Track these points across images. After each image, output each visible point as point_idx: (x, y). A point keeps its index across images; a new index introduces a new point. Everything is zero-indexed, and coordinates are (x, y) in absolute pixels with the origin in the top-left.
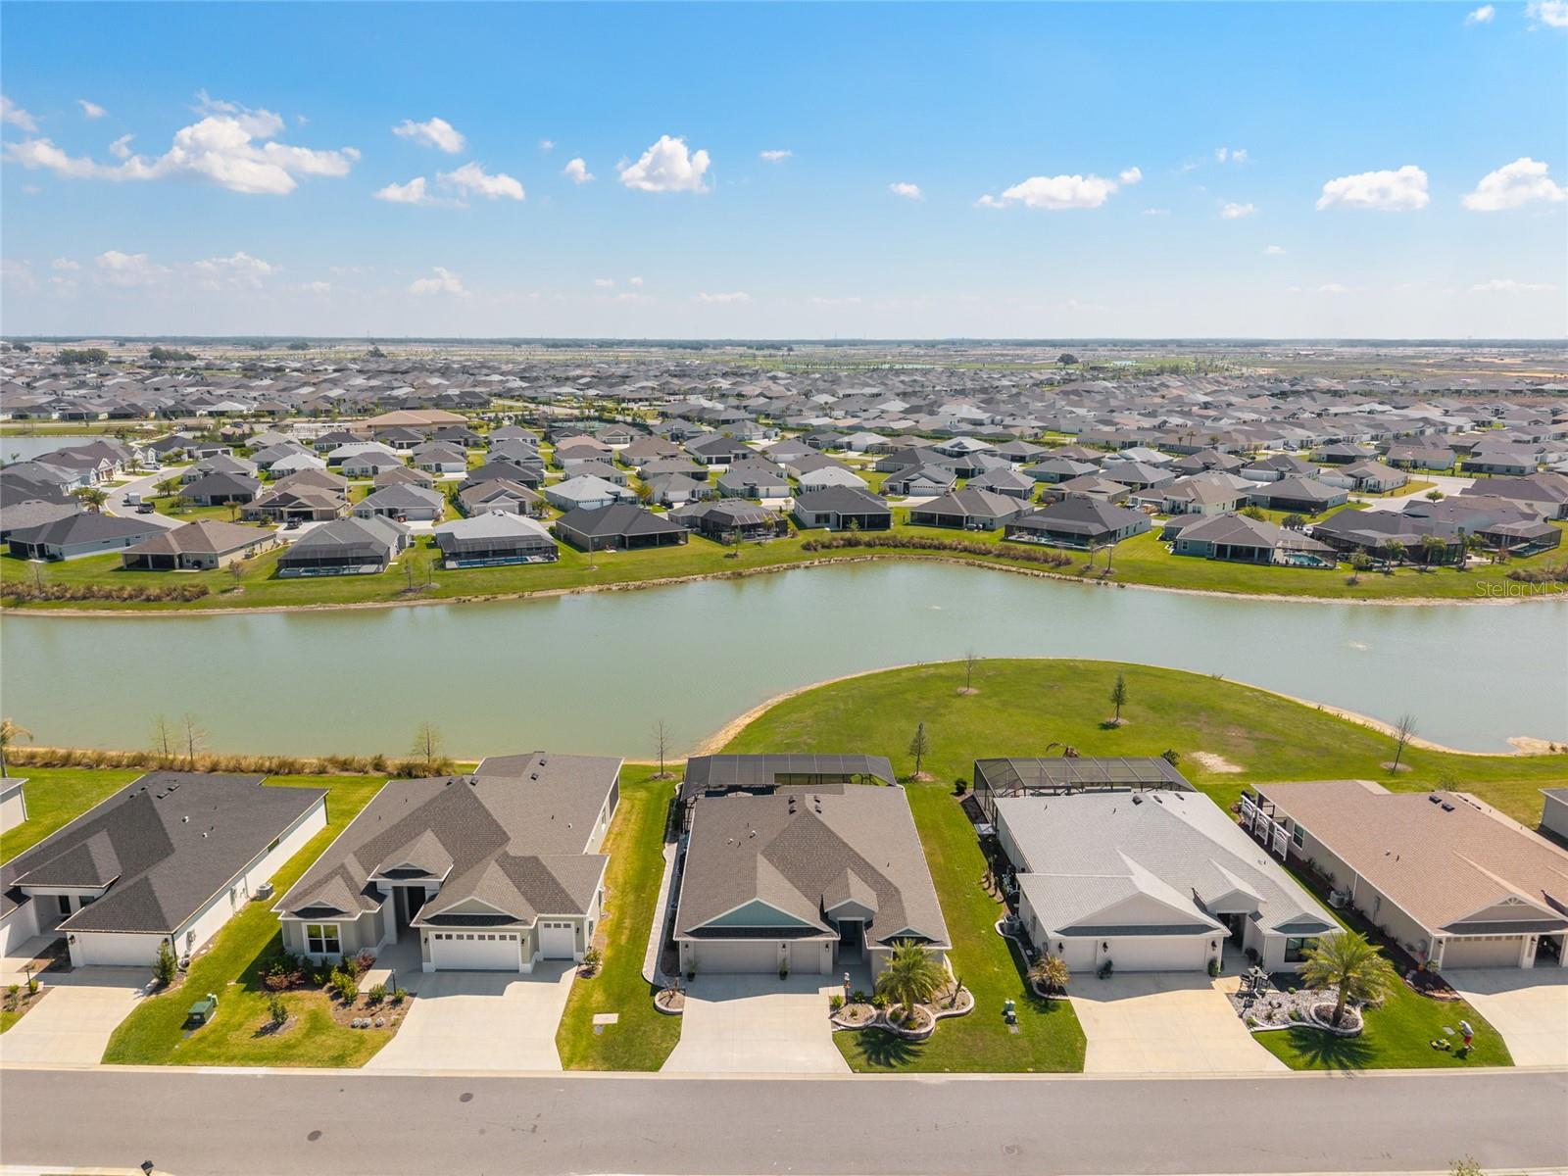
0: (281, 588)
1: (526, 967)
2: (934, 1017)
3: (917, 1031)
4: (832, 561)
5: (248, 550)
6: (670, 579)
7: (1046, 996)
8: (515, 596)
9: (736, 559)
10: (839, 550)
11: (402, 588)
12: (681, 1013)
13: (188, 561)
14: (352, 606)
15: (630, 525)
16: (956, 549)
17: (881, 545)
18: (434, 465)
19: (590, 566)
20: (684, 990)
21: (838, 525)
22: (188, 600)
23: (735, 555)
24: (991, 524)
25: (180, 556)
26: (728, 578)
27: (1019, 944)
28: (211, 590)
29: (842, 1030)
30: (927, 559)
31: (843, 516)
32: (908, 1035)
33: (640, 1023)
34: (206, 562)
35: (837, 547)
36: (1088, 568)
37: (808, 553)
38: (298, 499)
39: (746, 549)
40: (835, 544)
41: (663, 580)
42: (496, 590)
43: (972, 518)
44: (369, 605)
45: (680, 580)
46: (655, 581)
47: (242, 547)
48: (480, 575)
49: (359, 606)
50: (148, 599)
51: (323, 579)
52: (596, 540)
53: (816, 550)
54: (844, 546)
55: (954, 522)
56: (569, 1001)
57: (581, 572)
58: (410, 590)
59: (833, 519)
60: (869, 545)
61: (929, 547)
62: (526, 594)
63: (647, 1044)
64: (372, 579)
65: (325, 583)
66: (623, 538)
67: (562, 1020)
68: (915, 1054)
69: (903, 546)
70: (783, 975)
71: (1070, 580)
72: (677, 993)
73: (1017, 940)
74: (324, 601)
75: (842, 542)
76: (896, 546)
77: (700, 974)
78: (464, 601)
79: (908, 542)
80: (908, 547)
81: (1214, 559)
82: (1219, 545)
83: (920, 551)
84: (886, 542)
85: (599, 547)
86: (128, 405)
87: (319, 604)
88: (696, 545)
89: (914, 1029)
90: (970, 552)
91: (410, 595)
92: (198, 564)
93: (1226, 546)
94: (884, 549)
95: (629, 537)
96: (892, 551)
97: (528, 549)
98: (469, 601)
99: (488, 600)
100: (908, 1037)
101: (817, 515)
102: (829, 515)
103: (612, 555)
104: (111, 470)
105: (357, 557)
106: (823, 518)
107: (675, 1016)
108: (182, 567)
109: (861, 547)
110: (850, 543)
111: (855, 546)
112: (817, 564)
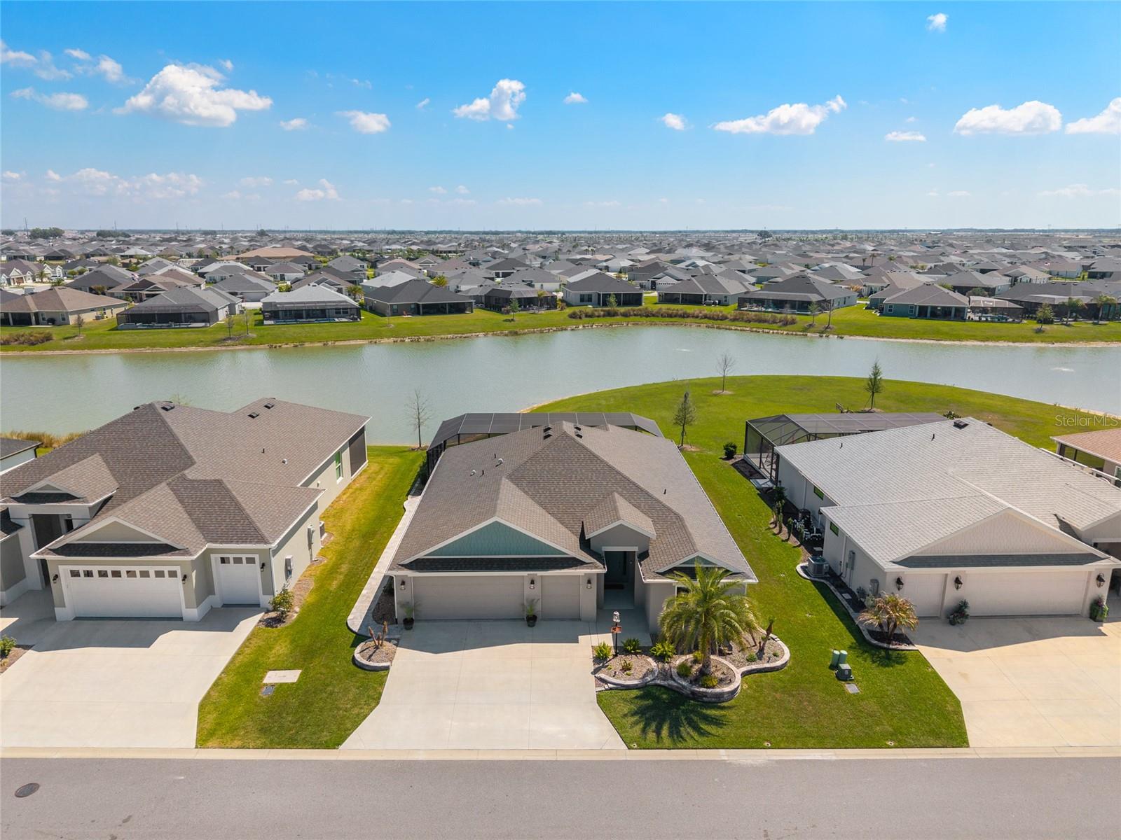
0: (118, 337)
1: (193, 613)
2: (738, 672)
3: (717, 690)
4: (594, 326)
5: (99, 313)
6: (456, 335)
7: (885, 645)
8: (321, 344)
9: (512, 322)
10: (599, 319)
11: (223, 337)
12: (387, 668)
13: (44, 319)
14: (177, 350)
15: (423, 297)
16: (697, 317)
17: (635, 315)
18: (278, 275)
19: (387, 325)
20: (398, 640)
21: (599, 304)
22: (33, 344)
23: (512, 320)
24: (726, 301)
25: (36, 314)
26: (506, 335)
27: (832, 588)
28: (55, 337)
29: (611, 689)
30: (673, 324)
31: (603, 294)
32: (704, 695)
33: (327, 682)
34: (59, 319)
35: (599, 316)
36: (811, 325)
37: (574, 321)
38: (154, 284)
39: (521, 317)
40: (596, 314)
41: (449, 336)
42: (303, 339)
43: (710, 296)
44: (193, 349)
45: (464, 336)
46: (443, 336)
47: (93, 310)
48: (293, 329)
49: (183, 349)
51: (156, 330)
52: (395, 307)
53: (580, 318)
54: (604, 316)
55: (696, 300)
56: (238, 654)
57: (379, 328)
58: (230, 339)
59: (595, 298)
60: (625, 315)
61: (675, 316)
62: (330, 343)
63: (331, 710)
64: (199, 331)
65: (161, 333)
66: (418, 305)
67: (219, 679)
68: (717, 722)
69: (654, 315)
70: (532, 620)
71: (796, 335)
72: (385, 643)
73: (828, 583)
74: (153, 345)
75: (602, 313)
76: (647, 316)
77: (420, 621)
78: (275, 347)
79: (657, 313)
80: (657, 316)
81: (916, 318)
82: (920, 307)
83: (667, 319)
84: (640, 313)
85: (397, 312)
86: (60, 251)
87: (148, 348)
88: (479, 314)
89: (713, 687)
90: (709, 318)
91: (229, 342)
92: (52, 321)
93: (927, 307)
94: (638, 318)
95: (423, 304)
96: (644, 320)
97: (336, 313)
98: (280, 347)
99: (296, 346)
100: (704, 698)
101: (581, 295)
102: (591, 295)
103: (407, 318)
104: (22, 278)
105: (185, 313)
106: (586, 298)
107: (378, 671)
108: (38, 323)
109: (618, 317)
110: (609, 314)
111: (614, 316)
112: (581, 327)
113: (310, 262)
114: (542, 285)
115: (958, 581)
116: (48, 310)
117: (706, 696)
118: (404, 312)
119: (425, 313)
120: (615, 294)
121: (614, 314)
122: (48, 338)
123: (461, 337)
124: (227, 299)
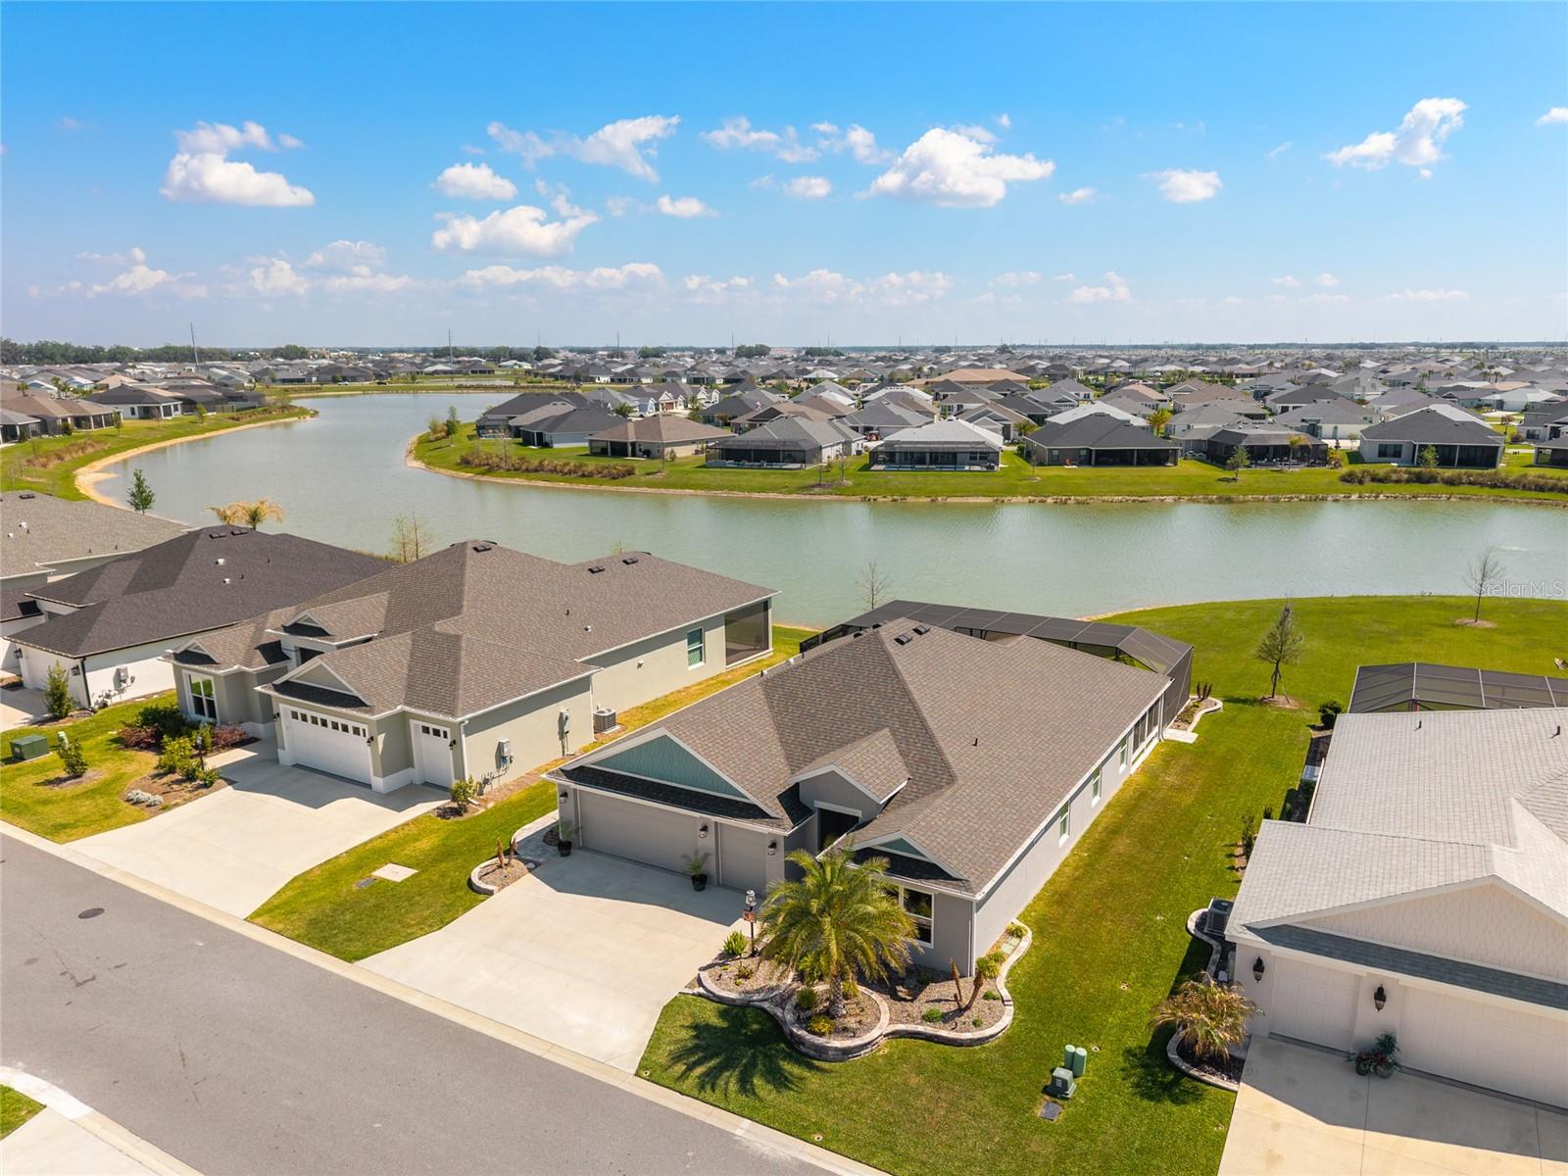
1: (378, 783)
2: (884, 1026)
3: (820, 1041)
4: (1381, 496)
5: (700, 446)
6: (1127, 498)
7: (1184, 1066)
8: (929, 499)
9: (1233, 483)
10: (1398, 485)
11: (813, 483)
12: (491, 894)
13: (640, 450)
14: (756, 495)
15: (1101, 440)
17: (1470, 483)
18: (955, 406)
19: (1031, 478)
20: (538, 865)
21: (1409, 461)
22: (614, 478)
23: (1234, 479)
25: (633, 444)
26: (1211, 502)
28: (637, 472)
29: (700, 995)
30: (1540, 504)
31: (1420, 445)
32: (801, 1041)
33: (424, 891)
34: (654, 451)
35: (1398, 482)
37: (1347, 486)
38: (781, 413)
39: (1249, 476)
40: (1394, 477)
41: (1116, 498)
42: (909, 491)
44: (772, 495)
45: (1140, 499)
46: (1106, 498)
47: (693, 442)
48: (903, 477)
49: (763, 495)
50: (583, 476)
51: (746, 470)
52: (1056, 453)
54: (1408, 481)
56: (380, 837)
57: (1018, 482)
58: (819, 485)
59: (1405, 452)
60: (1450, 482)
61: (1552, 489)
62: (940, 499)
64: (789, 474)
65: (745, 474)
66: (1089, 452)
68: (780, 1081)
69: (1507, 486)
70: (700, 881)
72: (523, 865)
74: (731, 489)
75: (1407, 476)
76: (1494, 486)
77: (584, 848)
78: (869, 500)
79: (1515, 482)
80: (1514, 488)
83: (1533, 494)
84: (1481, 479)
85: (1057, 461)
87: (726, 491)
88: (1188, 468)
89: (821, 1035)
91: (817, 490)
92: (647, 453)
94: (1475, 489)
95: (1096, 450)
96: (1485, 492)
97: (971, 458)
98: (875, 500)
99: (896, 500)
100: (801, 1047)
101: (1381, 446)
102: (1401, 446)
103: (1070, 470)
104: (672, 403)
105: (784, 451)
106: (1390, 451)
107: (480, 893)
108: (634, 455)
109: (1435, 485)
110: (1419, 479)
111: (1428, 482)
112: (1354, 497)
113: (1014, 389)
114: (1336, 428)
115: (1380, 995)
116: (646, 440)
117: (803, 1044)
118: (1067, 461)
119: (1098, 464)
120: (1436, 446)
121: (1431, 479)
122: (630, 472)
123: (1134, 501)
124: (843, 434)
